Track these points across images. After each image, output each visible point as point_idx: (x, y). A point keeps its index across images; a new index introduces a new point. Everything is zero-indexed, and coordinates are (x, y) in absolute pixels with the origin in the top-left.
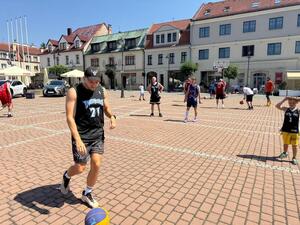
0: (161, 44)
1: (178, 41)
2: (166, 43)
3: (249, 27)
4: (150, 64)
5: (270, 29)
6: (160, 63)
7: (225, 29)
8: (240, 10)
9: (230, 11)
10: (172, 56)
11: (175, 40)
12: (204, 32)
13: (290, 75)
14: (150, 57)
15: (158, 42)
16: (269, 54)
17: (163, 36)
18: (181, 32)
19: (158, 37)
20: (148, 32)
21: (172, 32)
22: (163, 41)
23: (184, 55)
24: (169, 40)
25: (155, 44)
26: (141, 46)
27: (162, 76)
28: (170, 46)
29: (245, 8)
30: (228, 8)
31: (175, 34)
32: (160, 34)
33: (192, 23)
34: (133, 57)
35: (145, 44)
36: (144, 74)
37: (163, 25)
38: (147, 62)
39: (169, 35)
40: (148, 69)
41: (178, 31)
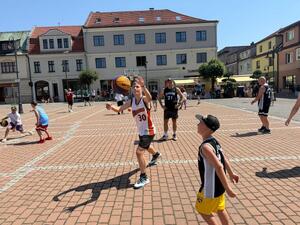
0: (49, 50)
1: (70, 48)
2: (56, 48)
3: (140, 39)
4: (38, 71)
5: (156, 42)
6: (52, 71)
7: (119, 40)
8: (128, 23)
9: (120, 22)
10: (65, 63)
11: (67, 46)
12: (99, 40)
14: (37, 65)
15: (45, 47)
16: (158, 64)
17: (51, 41)
18: (73, 38)
19: (45, 41)
20: (30, 35)
21: (62, 38)
22: (52, 47)
23: (79, 62)
24: (60, 46)
26: (24, 51)
27: (55, 86)
28: (61, 52)
30: (117, 19)
31: (66, 40)
32: (48, 38)
33: (84, 31)
34: (13, 64)
35: (28, 48)
36: (31, 84)
37: (51, 29)
38: (33, 70)
39: (59, 41)
40: (36, 78)
41: (69, 37)
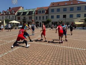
3: (65, 10)
4: (37, 19)
5: (70, 10)
6: (40, 19)
7: (58, 10)
8: (62, 5)
9: (59, 5)
10: (43, 17)
11: (44, 12)
12: (53, 11)
13: (76, 23)
14: (37, 17)
16: (70, 17)
19: (39, 11)
20: (36, 10)
21: (43, 10)
22: (41, 13)
23: (47, 17)
25: (38, 13)
26: (34, 14)
27: (40, 23)
29: (64, 5)
30: (59, 4)
31: (44, 11)
33: (49, 8)
34: (31, 17)
35: (35, 13)
37: (41, 8)
39: (42, 11)
40: (36, 21)
41: (45, 10)
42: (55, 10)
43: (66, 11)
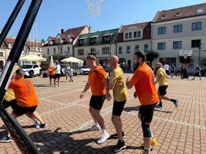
0: (129, 39)
1: (142, 37)
2: (133, 38)
3: (197, 26)
4: (121, 53)
6: (128, 52)
7: (178, 29)
8: (187, 15)
9: (180, 15)
10: (137, 47)
12: (162, 30)
14: (120, 48)
15: (127, 38)
17: (130, 33)
19: (127, 34)
20: (119, 31)
21: (137, 31)
22: (130, 37)
23: (146, 46)
24: (135, 36)
25: (124, 39)
27: (129, 62)
30: (178, 14)
31: (139, 32)
32: (128, 32)
33: (152, 25)
34: (108, 49)
37: (131, 26)
38: (118, 52)
39: (135, 33)
42: (170, 30)
43: (201, 29)
